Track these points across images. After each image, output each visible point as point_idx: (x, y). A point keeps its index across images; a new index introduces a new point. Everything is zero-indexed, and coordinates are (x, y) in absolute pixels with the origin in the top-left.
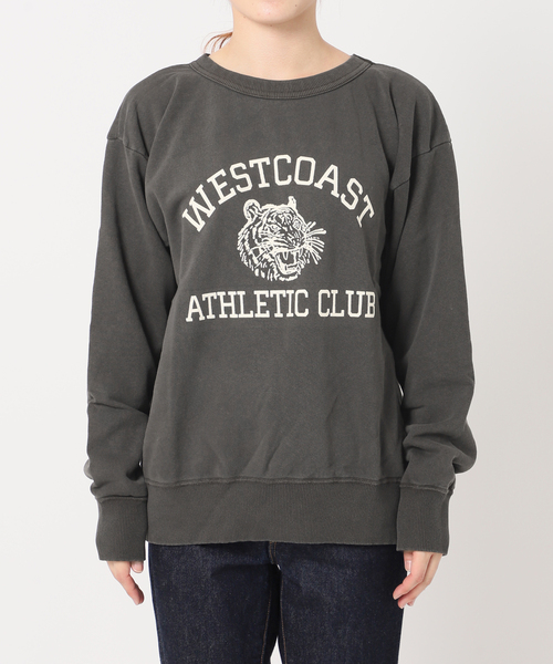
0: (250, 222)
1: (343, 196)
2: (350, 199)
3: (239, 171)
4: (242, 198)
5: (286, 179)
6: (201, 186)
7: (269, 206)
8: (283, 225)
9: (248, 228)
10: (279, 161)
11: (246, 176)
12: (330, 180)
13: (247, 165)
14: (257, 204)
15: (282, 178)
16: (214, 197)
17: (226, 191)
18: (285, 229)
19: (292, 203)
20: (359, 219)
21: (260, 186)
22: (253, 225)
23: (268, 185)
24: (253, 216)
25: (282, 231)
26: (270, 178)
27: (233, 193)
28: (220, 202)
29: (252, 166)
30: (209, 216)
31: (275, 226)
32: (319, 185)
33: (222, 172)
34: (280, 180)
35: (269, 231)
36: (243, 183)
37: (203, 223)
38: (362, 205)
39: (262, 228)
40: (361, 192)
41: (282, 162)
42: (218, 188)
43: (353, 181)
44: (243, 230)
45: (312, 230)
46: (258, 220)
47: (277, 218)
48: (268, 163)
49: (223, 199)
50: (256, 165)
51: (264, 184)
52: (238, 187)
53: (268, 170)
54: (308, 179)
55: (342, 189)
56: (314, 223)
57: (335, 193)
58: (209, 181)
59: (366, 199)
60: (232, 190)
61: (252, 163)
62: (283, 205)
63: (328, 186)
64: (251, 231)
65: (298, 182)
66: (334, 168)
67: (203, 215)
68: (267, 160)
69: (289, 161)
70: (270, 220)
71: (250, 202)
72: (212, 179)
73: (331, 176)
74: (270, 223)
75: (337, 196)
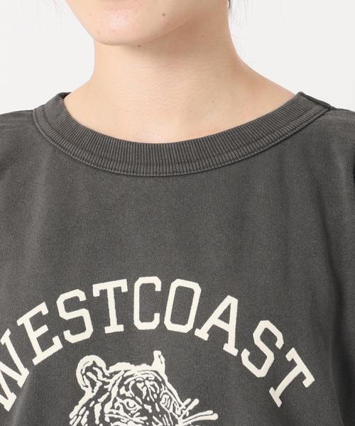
0: (89, 394)
1: (246, 354)
2: (258, 359)
3: (72, 305)
4: (72, 353)
5: (151, 319)
6: (8, 332)
7: (121, 366)
8: (145, 401)
9: (87, 405)
10: (143, 287)
11: (84, 313)
12: (222, 325)
13: (89, 292)
14: (101, 363)
15: (146, 317)
16: (26, 352)
17: (45, 342)
18: (148, 408)
19: (159, 363)
20: (276, 394)
21: (108, 330)
22: (95, 399)
23: (121, 328)
24: (93, 384)
25: (143, 412)
26: (125, 315)
27: (57, 345)
28: (36, 361)
29: (96, 293)
30: (20, 384)
31: (132, 403)
32: (203, 334)
33: (43, 308)
34: (142, 319)
35: (121, 411)
36: (77, 326)
37: (12, 397)
38: (282, 367)
39: (109, 405)
40: (280, 344)
41: (147, 289)
42: (33, 335)
43: (264, 325)
44: (77, 408)
45: (192, 413)
46: (102, 391)
47: (135, 388)
48: (125, 289)
49: (40, 356)
50: (104, 293)
51: (114, 327)
52: (67, 334)
53: (124, 300)
54: (184, 322)
55: (244, 340)
56: (196, 402)
57: (230, 348)
58: (19, 322)
59: (292, 355)
60: (56, 340)
61: (97, 289)
62: (144, 366)
63: (218, 336)
64: (92, 410)
65: (170, 326)
66: (231, 302)
67: (11, 383)
68: (123, 284)
69: (158, 288)
70: (123, 391)
71: (87, 360)
72: (25, 320)
73: (225, 317)
74: (123, 397)
75: (234, 352)
